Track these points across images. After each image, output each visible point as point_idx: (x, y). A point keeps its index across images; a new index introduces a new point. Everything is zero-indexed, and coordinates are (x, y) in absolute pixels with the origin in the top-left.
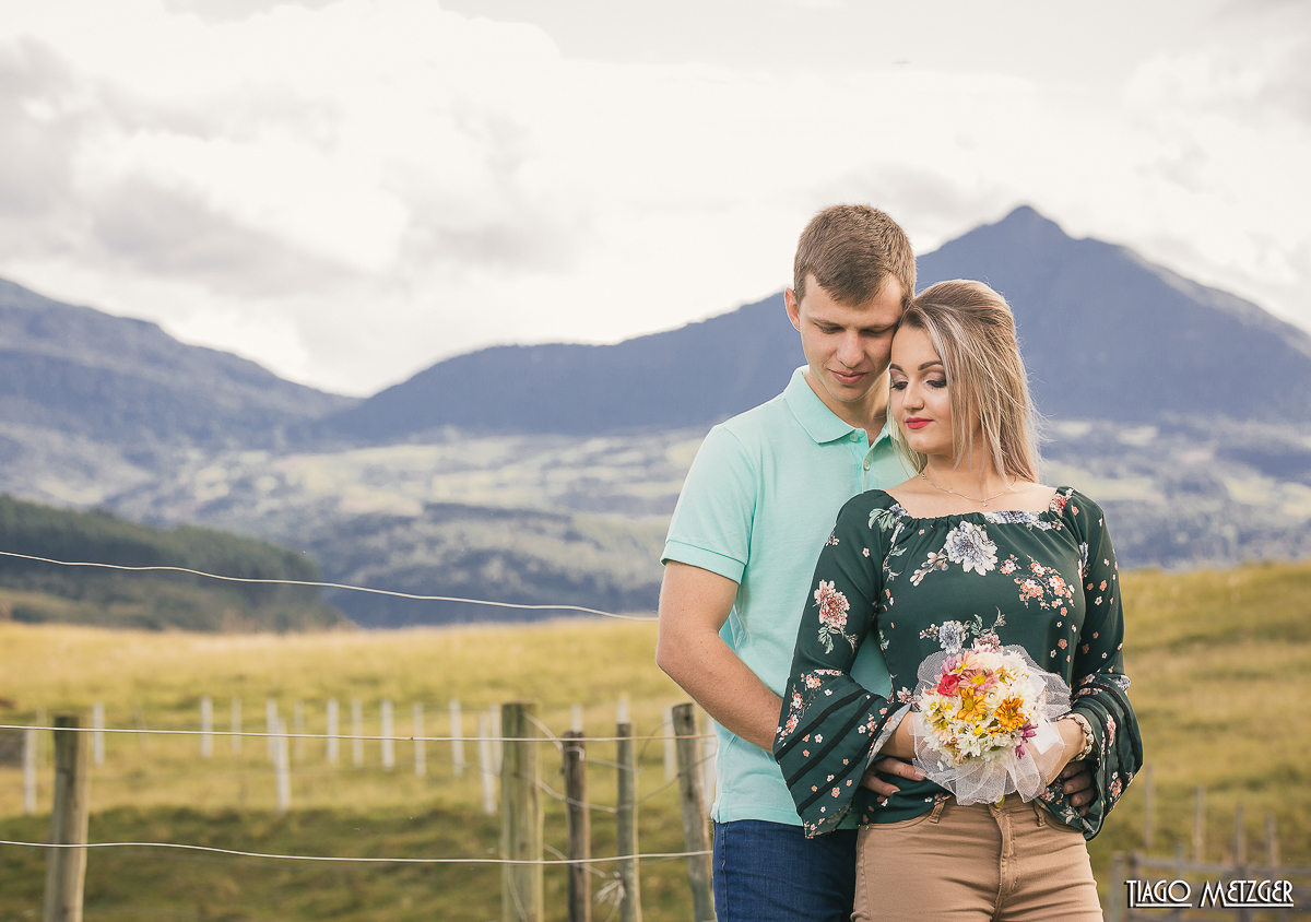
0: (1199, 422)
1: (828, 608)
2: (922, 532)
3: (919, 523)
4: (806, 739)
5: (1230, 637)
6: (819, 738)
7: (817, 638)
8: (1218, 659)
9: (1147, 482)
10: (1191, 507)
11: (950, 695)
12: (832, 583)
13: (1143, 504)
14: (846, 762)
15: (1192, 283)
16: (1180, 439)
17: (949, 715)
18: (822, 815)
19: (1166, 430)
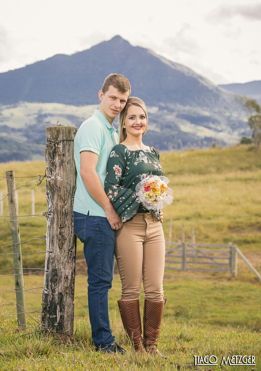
0: (171, 106)
1: (117, 171)
2: (134, 153)
3: (133, 152)
4: (121, 198)
5: (181, 172)
6: (124, 198)
7: (115, 178)
8: (177, 179)
9: (155, 125)
10: (167, 132)
11: (149, 190)
12: (118, 166)
13: (153, 131)
14: (131, 202)
15: (170, 61)
16: (165, 111)
17: (151, 195)
18: (126, 214)
19: (161, 108)
